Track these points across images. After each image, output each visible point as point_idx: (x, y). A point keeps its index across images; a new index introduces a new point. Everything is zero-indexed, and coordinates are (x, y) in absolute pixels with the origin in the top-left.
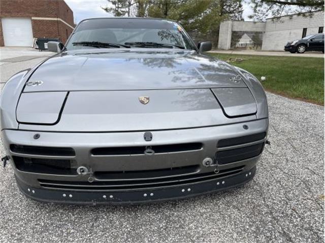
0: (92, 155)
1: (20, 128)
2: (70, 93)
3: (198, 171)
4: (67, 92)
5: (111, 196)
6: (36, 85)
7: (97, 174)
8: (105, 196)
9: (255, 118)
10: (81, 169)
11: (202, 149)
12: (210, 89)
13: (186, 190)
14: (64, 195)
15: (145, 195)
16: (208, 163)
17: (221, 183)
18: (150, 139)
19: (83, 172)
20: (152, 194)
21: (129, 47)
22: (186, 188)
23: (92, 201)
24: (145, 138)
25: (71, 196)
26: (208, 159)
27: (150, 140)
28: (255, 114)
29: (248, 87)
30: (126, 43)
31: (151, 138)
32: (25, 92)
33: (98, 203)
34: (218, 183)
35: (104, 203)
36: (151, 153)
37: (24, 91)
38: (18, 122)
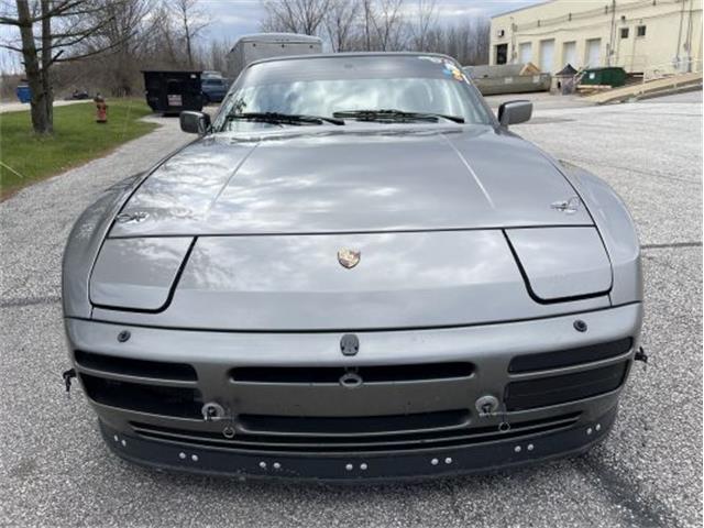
0: (232, 381)
1: (94, 317)
2: (199, 239)
3: (466, 424)
4: (191, 239)
5: (277, 465)
6: (135, 221)
7: (245, 418)
8: (262, 464)
9: (608, 304)
10: (209, 408)
11: (472, 376)
12: (503, 229)
13: (442, 461)
14: (182, 455)
15: (349, 467)
16: (487, 407)
17: (524, 448)
18: (353, 351)
19: (214, 414)
20: (364, 466)
21: (342, 123)
22: (441, 457)
23: (239, 471)
24: (343, 348)
25: (195, 457)
26: (488, 398)
27: (354, 354)
28: (607, 293)
29: (595, 226)
30: (336, 115)
31: (357, 348)
32: (113, 238)
33: (249, 476)
34: (518, 449)
35: (261, 477)
36: (355, 381)
37: (111, 235)
38: (92, 303)
